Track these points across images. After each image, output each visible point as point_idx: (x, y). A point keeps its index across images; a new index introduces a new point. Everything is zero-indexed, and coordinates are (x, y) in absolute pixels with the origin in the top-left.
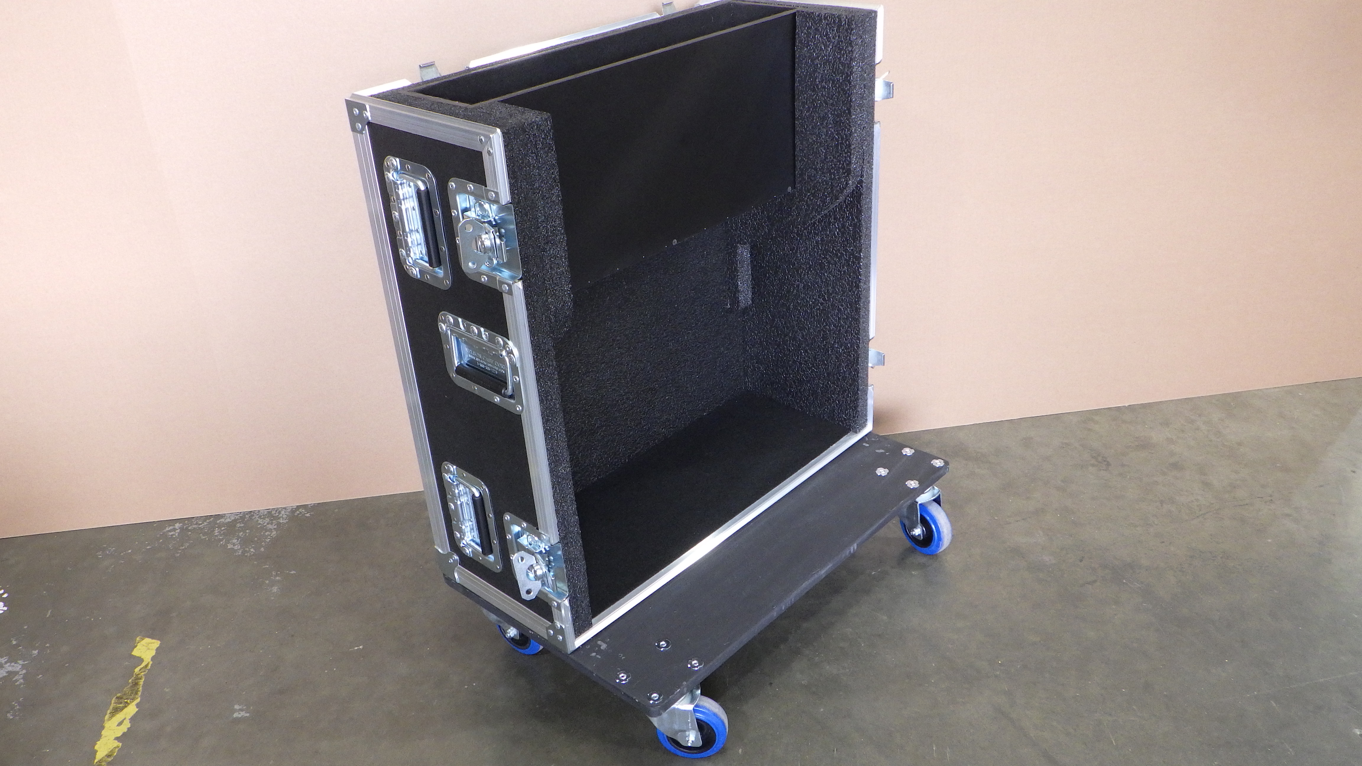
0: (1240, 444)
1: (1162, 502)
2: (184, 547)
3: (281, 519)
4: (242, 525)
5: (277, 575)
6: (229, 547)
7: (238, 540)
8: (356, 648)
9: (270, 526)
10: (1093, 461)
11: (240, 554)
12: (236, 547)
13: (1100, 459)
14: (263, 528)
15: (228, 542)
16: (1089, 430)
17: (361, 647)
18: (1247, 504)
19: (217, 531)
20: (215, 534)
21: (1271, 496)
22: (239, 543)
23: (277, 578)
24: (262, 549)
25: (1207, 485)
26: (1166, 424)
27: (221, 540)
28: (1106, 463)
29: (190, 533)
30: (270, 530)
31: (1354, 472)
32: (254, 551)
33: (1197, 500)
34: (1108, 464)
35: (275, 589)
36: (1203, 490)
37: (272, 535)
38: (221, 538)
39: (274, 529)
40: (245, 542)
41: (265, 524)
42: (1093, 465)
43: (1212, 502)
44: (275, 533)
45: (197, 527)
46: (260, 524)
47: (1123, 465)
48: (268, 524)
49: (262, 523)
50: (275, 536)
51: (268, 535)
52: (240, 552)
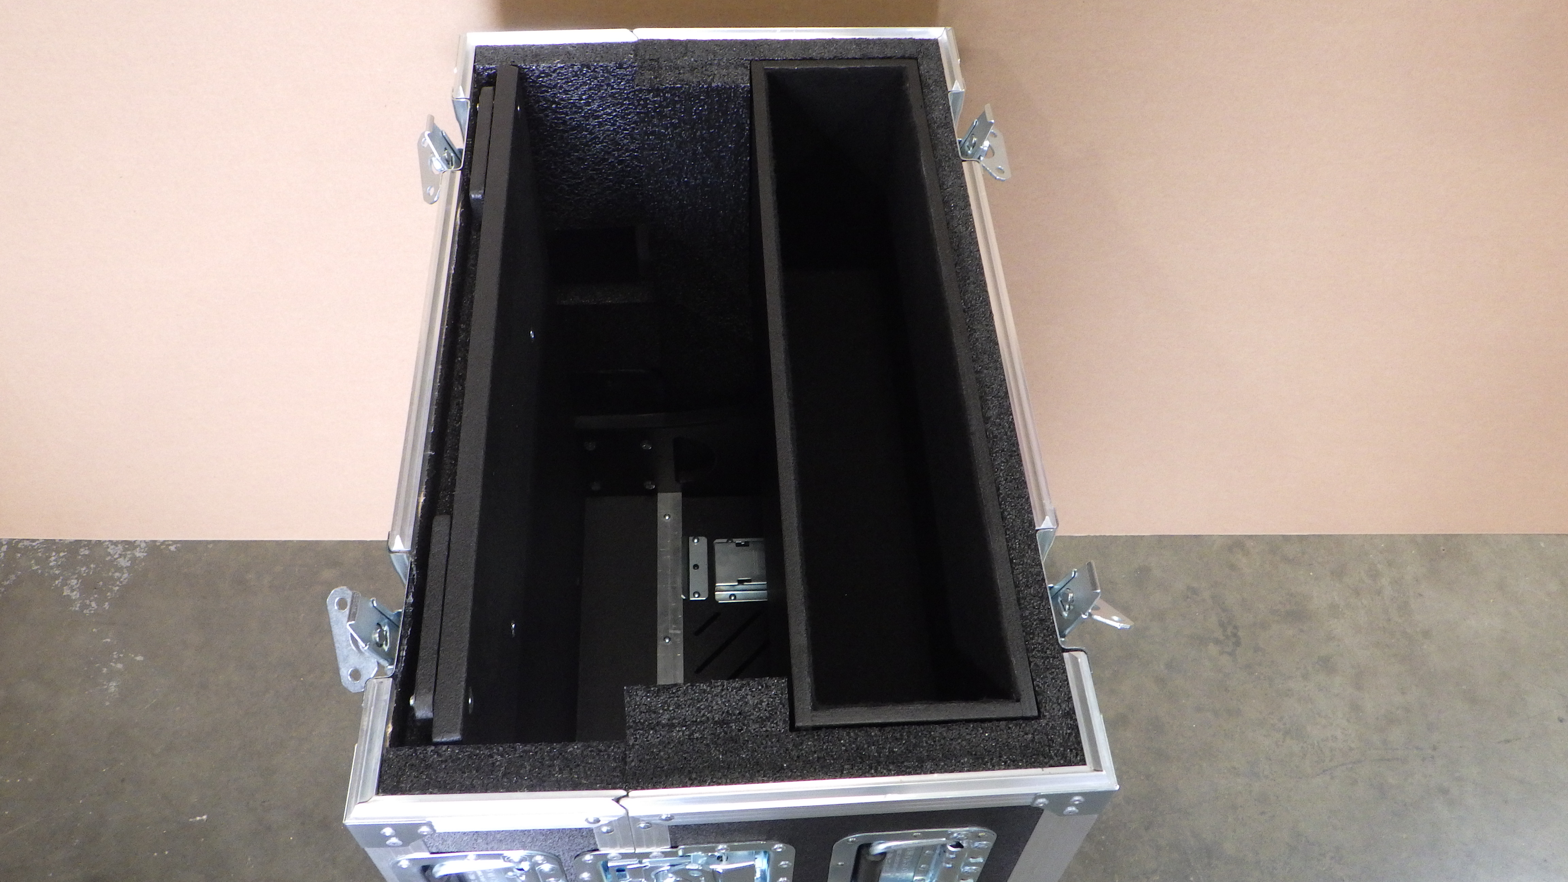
0: (1426, 634)
1: (1287, 733)
2: (8, 582)
3: (138, 549)
4: (87, 552)
5: (119, 660)
6: (65, 594)
7: (78, 581)
8: (198, 818)
9: (124, 563)
10: (1219, 634)
11: (77, 609)
12: (75, 595)
13: (1229, 632)
14: (113, 565)
15: (65, 583)
16: (1232, 567)
17: (205, 817)
18: (1398, 759)
19: (53, 558)
20: (51, 564)
21: (1435, 749)
22: (78, 588)
23: (120, 666)
24: (106, 605)
25: (1356, 707)
26: (1339, 573)
27: (56, 577)
28: (1234, 640)
29: (19, 555)
30: (120, 569)
31: (1561, 721)
32: (96, 607)
33: (1335, 738)
34: (1237, 644)
35: (113, 687)
36: (1348, 721)
37: (122, 580)
38: (57, 572)
39: (127, 567)
40: (89, 586)
41: (116, 556)
42: (1217, 642)
43: (1353, 745)
44: (126, 575)
45: (30, 545)
46: (109, 554)
47: (1257, 649)
48: (120, 556)
49: (111, 551)
50: (126, 580)
51: (119, 578)
52: (78, 605)
